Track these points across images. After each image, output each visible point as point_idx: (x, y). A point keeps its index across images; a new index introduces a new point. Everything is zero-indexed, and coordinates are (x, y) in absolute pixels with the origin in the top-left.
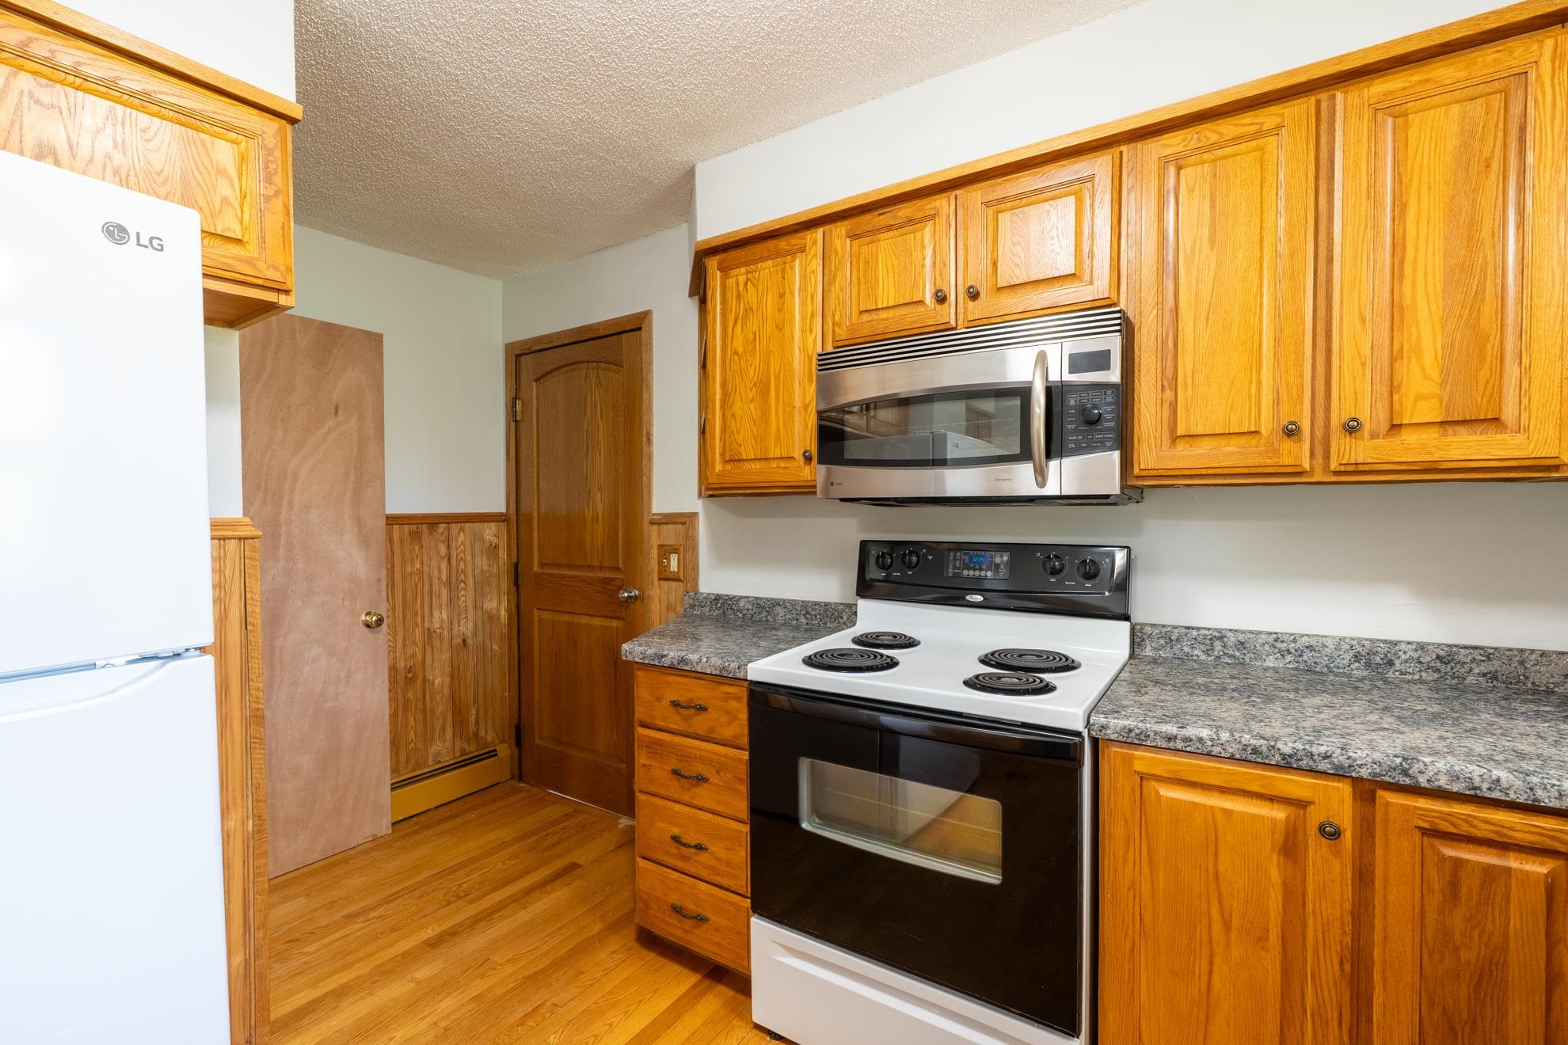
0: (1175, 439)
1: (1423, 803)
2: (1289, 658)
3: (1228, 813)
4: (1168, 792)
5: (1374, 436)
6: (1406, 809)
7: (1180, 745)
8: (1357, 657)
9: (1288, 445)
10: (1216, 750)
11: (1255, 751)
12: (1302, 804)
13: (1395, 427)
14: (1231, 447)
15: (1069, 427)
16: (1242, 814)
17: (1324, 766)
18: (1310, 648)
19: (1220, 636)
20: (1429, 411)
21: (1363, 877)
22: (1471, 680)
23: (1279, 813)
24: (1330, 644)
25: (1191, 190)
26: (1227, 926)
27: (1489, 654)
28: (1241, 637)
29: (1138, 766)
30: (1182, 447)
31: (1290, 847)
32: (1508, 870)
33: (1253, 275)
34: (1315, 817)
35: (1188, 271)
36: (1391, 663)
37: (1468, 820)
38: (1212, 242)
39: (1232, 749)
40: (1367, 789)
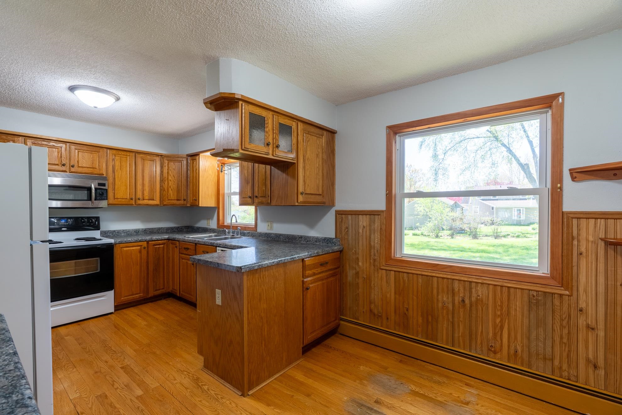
0: (115, 199)
1: (153, 242)
2: (125, 233)
3: (133, 249)
4: (125, 249)
5: (141, 200)
6: (152, 243)
7: (127, 242)
8: (135, 232)
9: (131, 201)
10: (132, 241)
11: (136, 240)
12: (141, 246)
13: (144, 199)
14: (123, 200)
15: (98, 195)
16: (135, 249)
17: (144, 240)
18: (128, 231)
19: (115, 231)
20: (147, 198)
21: (148, 252)
22: (148, 233)
23: (139, 248)
24: (131, 230)
25: (117, 160)
26: (133, 264)
27: (150, 229)
28: (118, 231)
29: (121, 246)
30: (116, 200)
31: (140, 252)
32: (160, 247)
33: (126, 176)
34: (143, 247)
35: (117, 172)
36: (139, 232)
37: (157, 243)
38: (120, 169)
39: (134, 241)
40: (148, 242)
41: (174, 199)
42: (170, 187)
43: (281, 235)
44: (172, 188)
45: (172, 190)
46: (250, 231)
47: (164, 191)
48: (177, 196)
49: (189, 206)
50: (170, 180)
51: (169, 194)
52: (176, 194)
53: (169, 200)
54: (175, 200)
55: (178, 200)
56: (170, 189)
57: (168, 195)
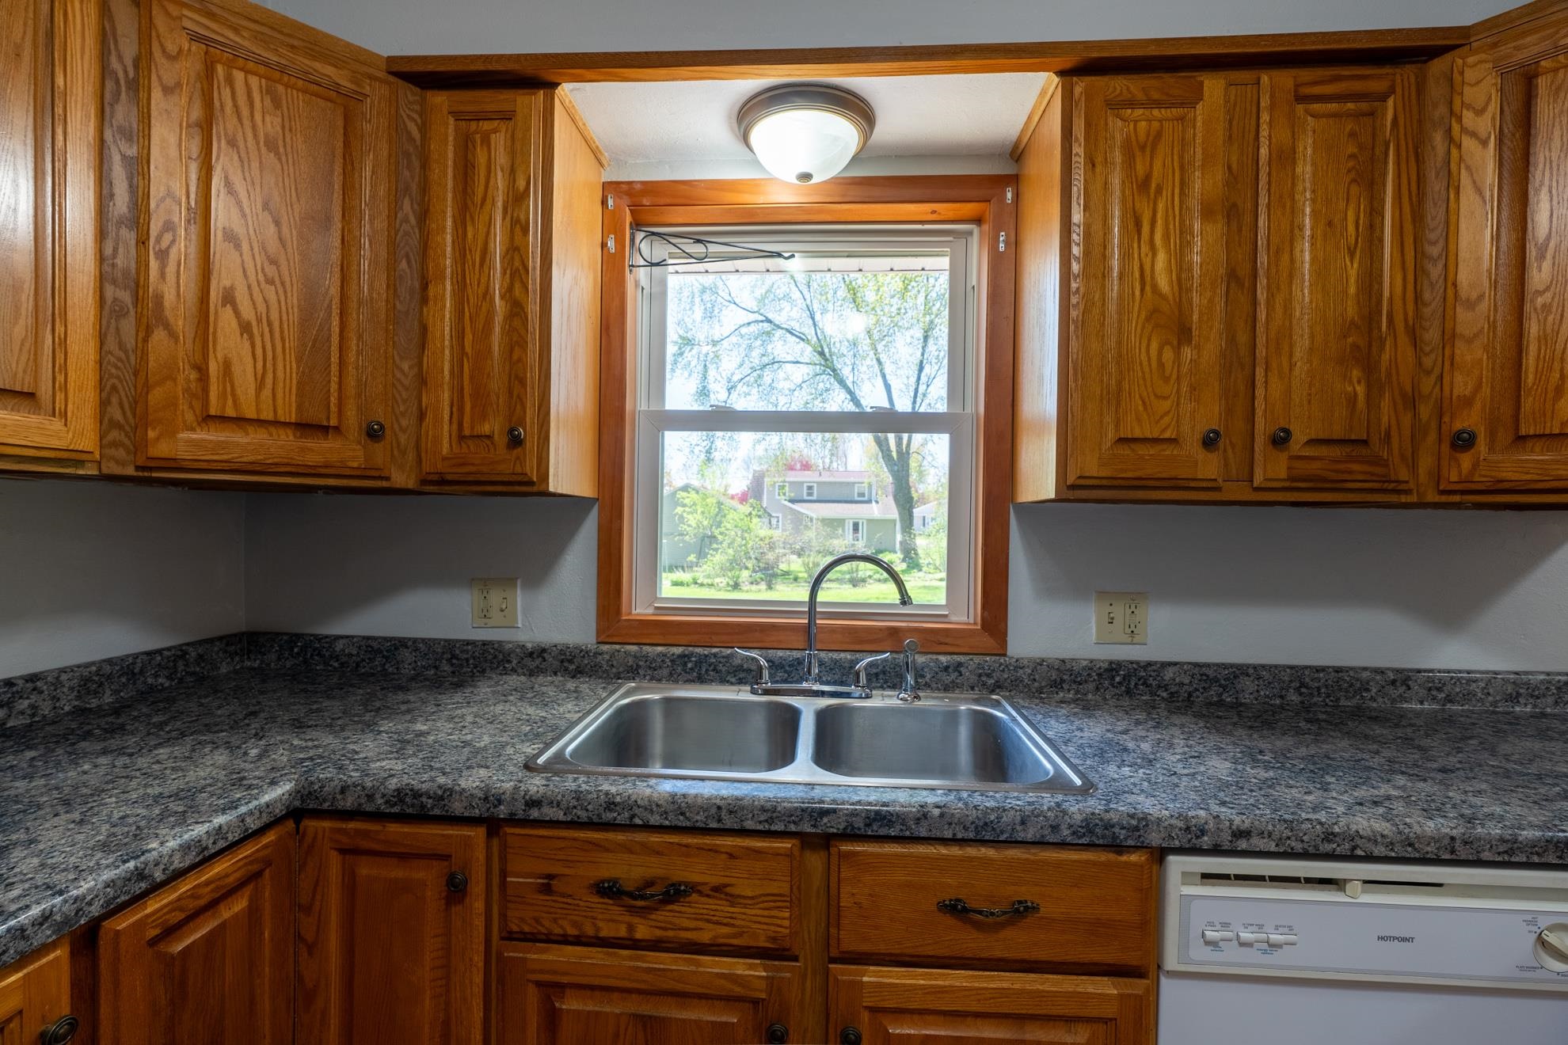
17: (42, 936)
41: (267, 415)
42: (229, 298)
43: (1239, 671)
44: (247, 313)
45: (245, 328)
46: (961, 659)
47: (159, 336)
48: (300, 394)
49: (411, 485)
50: (230, 237)
51: (213, 367)
52: (287, 372)
53: (207, 419)
54: (276, 423)
55: (305, 427)
56: (225, 323)
57: (202, 370)
